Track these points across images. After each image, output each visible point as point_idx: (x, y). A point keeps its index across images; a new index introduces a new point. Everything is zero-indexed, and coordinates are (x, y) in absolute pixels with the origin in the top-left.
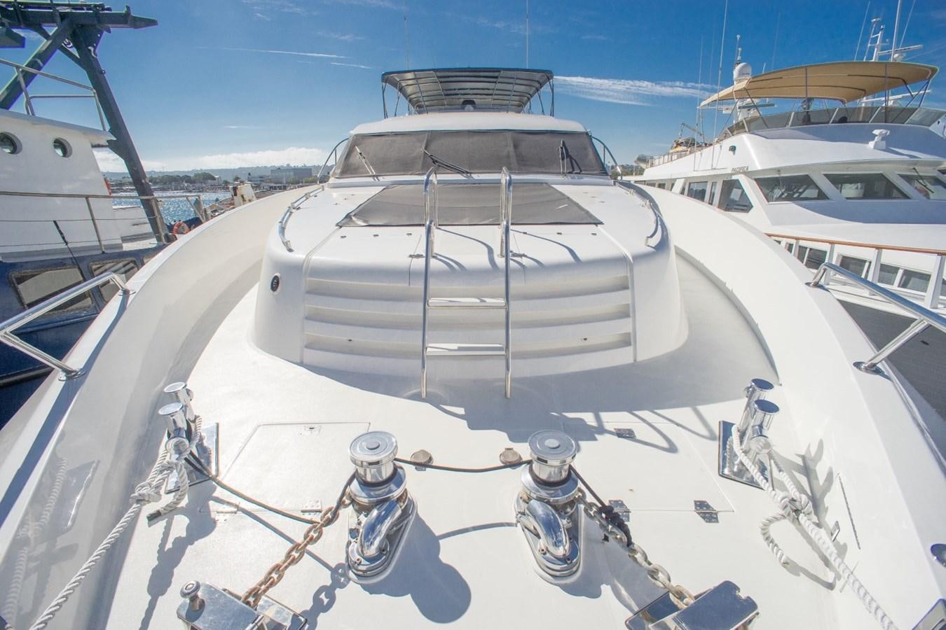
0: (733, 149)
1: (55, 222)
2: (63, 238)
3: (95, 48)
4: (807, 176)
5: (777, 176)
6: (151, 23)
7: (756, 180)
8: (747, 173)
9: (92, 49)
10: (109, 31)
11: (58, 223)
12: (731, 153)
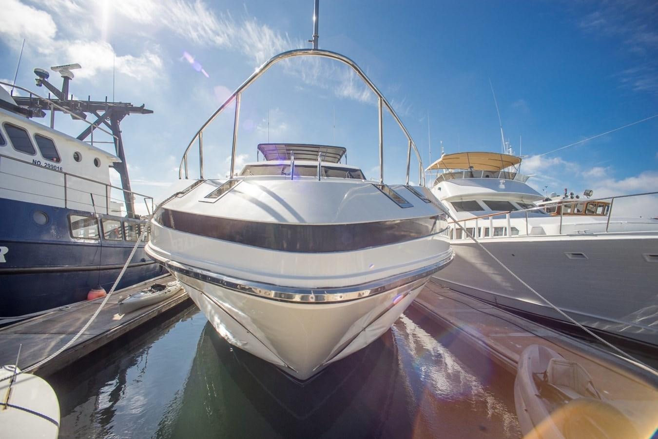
0: (440, 189)
1: (91, 194)
2: (93, 202)
3: (120, 121)
4: (475, 201)
5: (461, 201)
6: (152, 112)
7: (452, 203)
8: (447, 199)
9: (118, 121)
10: (129, 115)
11: (93, 195)
12: (439, 191)
